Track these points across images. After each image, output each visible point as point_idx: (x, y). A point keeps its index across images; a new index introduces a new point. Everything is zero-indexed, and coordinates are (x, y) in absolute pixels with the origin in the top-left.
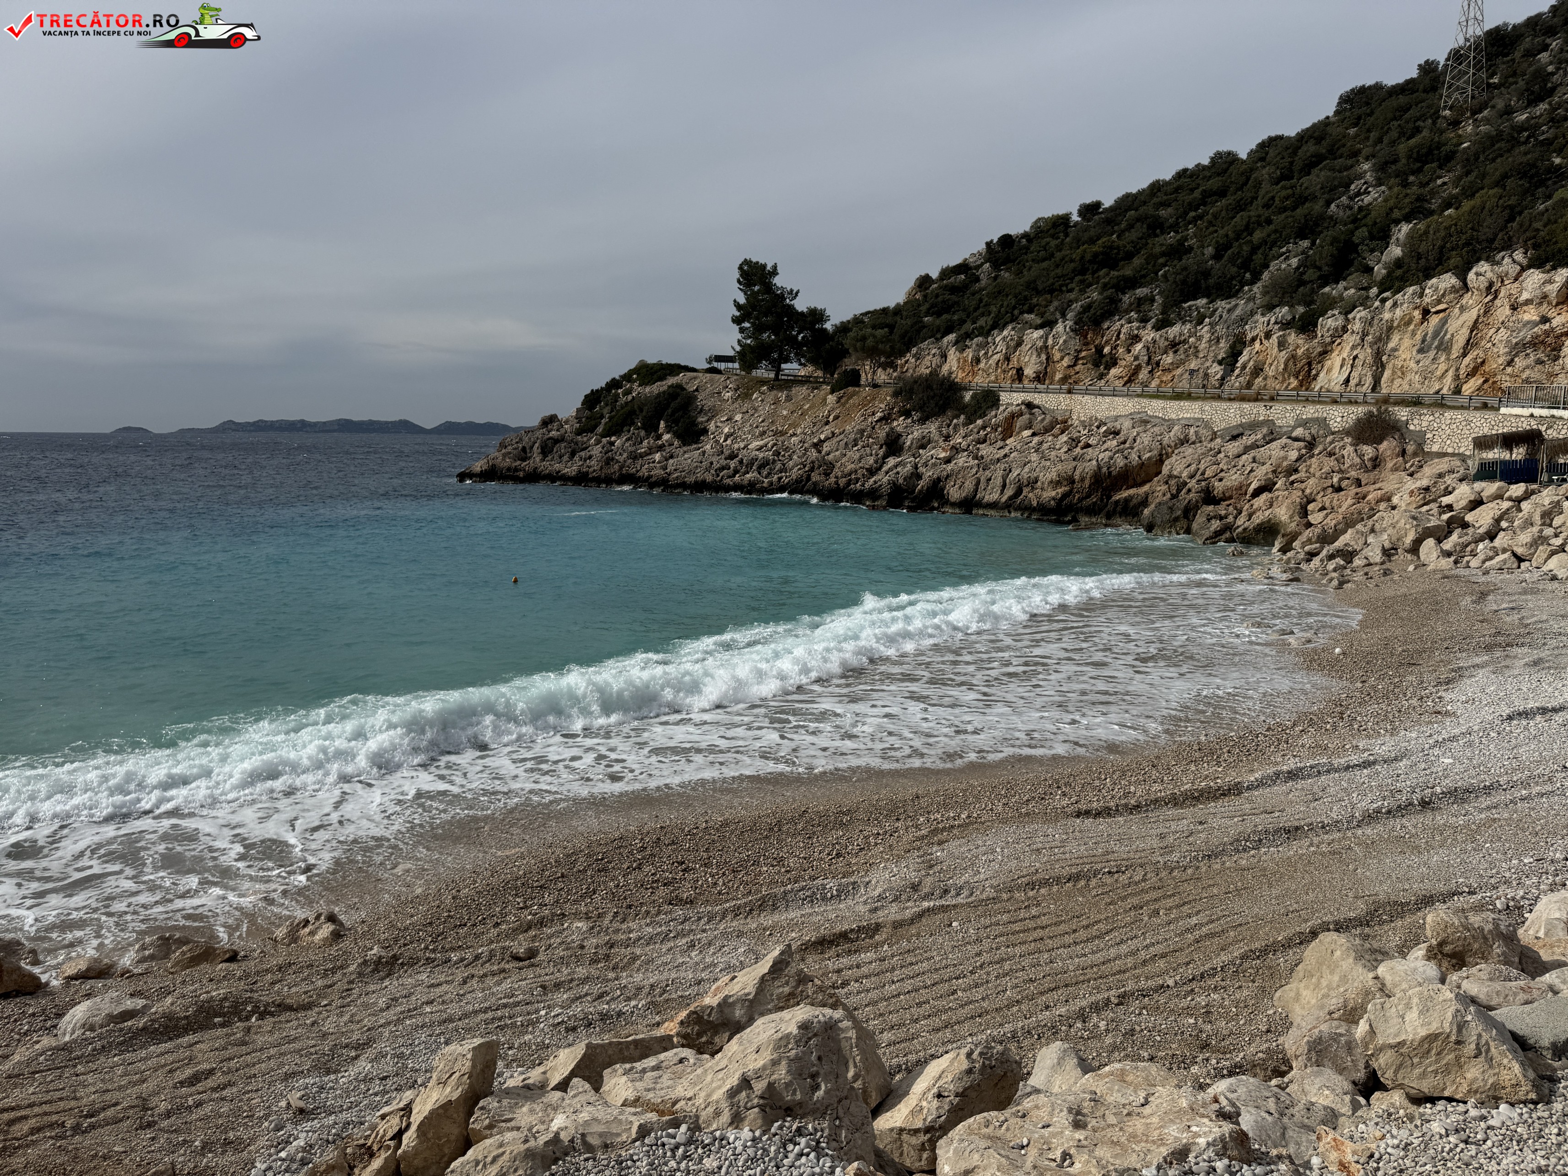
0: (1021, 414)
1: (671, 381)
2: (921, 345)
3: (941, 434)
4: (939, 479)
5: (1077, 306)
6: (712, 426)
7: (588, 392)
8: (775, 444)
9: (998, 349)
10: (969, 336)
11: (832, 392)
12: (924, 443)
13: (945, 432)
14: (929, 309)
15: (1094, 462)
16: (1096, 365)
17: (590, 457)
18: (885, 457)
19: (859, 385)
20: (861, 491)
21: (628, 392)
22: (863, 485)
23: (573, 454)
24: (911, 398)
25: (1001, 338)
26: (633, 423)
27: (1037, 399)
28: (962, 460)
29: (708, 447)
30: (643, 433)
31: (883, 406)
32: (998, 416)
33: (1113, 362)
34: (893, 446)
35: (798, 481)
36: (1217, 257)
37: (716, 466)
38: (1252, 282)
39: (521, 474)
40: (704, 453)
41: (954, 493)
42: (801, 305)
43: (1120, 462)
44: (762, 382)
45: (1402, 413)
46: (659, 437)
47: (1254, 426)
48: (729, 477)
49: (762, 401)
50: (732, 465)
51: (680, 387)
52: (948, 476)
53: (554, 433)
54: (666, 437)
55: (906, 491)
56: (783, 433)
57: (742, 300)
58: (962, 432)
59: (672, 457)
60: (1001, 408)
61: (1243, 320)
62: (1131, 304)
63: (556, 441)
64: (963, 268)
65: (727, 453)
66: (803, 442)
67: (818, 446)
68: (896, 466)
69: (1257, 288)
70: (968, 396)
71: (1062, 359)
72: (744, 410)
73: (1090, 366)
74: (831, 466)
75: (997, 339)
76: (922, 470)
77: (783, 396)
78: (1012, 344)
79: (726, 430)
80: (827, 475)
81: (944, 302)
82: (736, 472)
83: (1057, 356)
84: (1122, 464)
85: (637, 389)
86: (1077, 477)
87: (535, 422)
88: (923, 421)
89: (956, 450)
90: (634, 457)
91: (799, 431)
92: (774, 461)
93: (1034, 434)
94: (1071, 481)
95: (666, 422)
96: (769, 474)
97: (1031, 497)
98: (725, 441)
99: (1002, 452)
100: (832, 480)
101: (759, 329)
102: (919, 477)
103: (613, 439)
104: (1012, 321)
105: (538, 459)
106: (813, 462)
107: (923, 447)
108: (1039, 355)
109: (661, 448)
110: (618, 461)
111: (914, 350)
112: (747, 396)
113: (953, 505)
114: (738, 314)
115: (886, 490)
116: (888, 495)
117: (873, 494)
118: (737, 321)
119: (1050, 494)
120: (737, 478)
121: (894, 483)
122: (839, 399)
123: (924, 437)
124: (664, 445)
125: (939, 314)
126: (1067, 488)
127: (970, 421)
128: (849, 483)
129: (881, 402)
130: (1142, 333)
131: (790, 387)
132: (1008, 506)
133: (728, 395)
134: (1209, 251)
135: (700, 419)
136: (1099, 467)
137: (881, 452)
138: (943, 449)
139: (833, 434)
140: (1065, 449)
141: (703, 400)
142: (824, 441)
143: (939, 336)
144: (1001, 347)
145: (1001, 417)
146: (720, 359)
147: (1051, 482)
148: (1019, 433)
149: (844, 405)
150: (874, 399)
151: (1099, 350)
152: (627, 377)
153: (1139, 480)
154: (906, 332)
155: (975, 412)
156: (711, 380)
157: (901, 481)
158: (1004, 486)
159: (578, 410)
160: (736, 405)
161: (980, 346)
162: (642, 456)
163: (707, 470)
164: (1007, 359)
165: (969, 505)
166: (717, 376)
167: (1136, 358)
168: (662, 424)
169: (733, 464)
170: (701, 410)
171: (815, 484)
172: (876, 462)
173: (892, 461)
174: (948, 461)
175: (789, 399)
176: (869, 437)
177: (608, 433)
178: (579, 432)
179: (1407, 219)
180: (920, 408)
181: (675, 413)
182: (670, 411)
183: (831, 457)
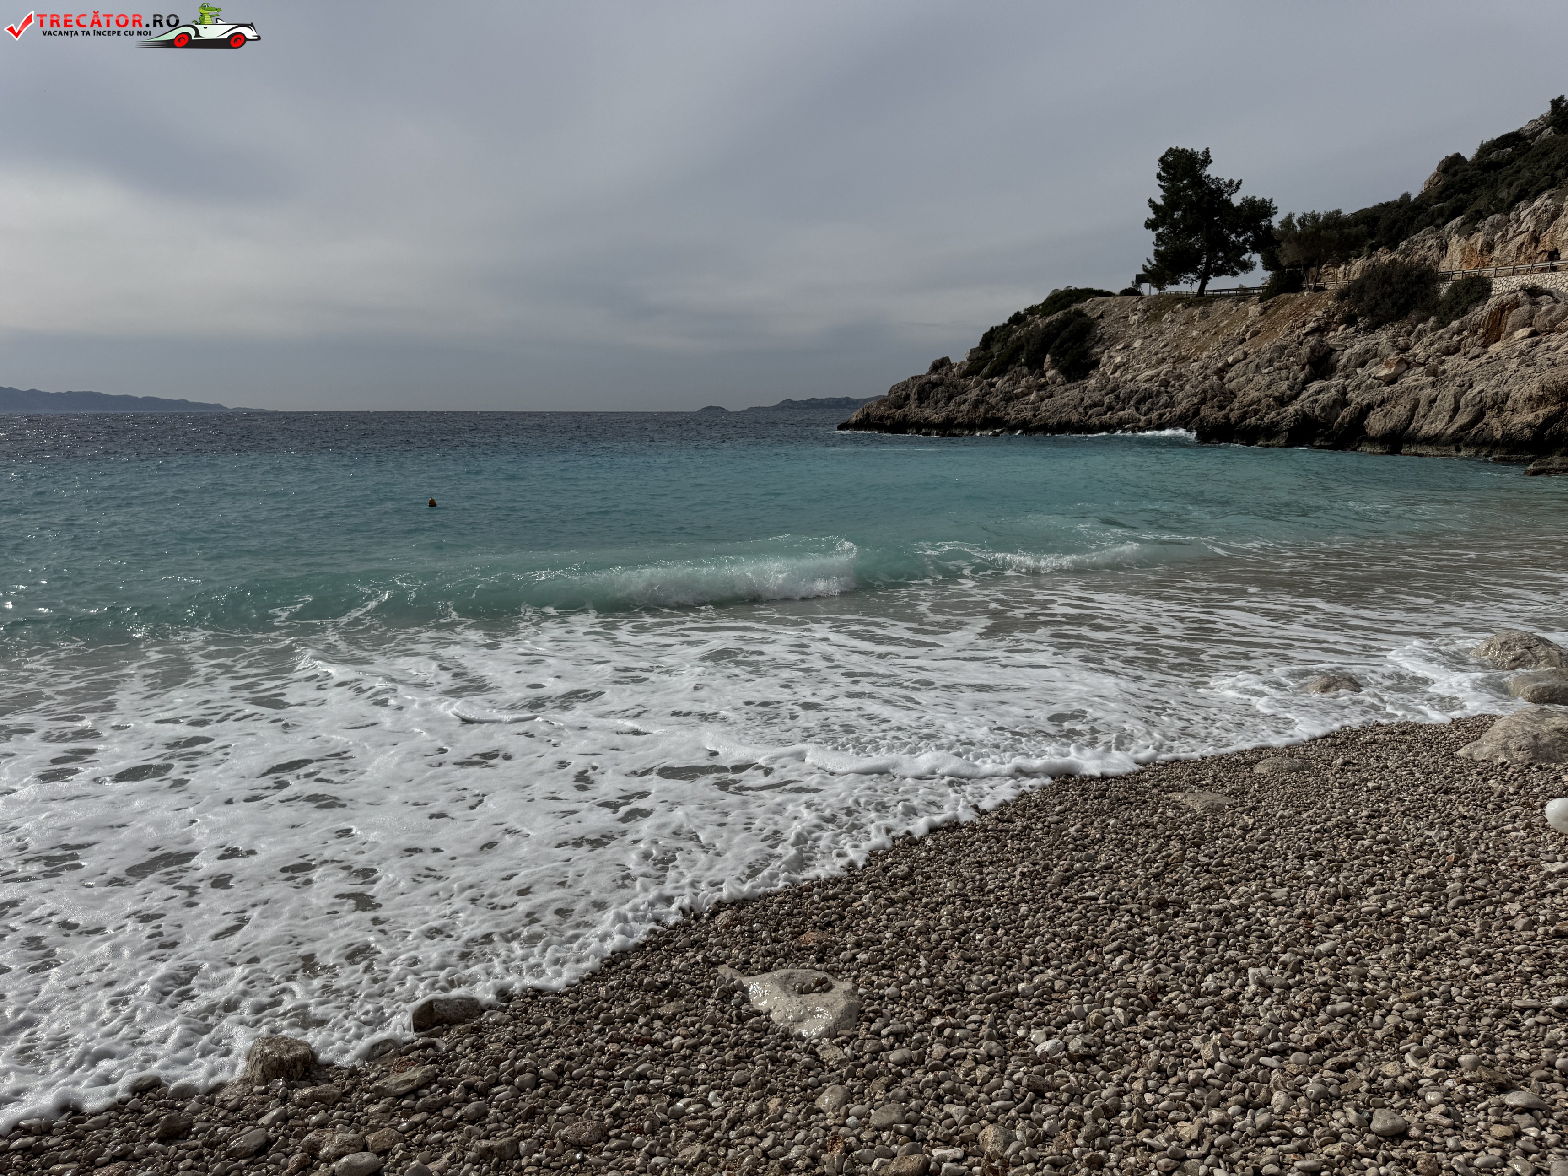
0: (1518, 306)
1: (1076, 307)
2: (1415, 238)
3: (1395, 344)
4: (1368, 407)
6: (1104, 359)
7: (990, 329)
8: (1169, 373)
9: (1524, 227)
10: (1480, 215)
12: (1364, 359)
13: (1401, 341)
17: (965, 401)
18: (1308, 380)
19: (1296, 290)
21: (1026, 326)
22: (1261, 419)
23: (950, 398)
24: (1361, 300)
25: (1530, 211)
26: (1019, 360)
28: (1411, 378)
29: (1093, 382)
30: (1025, 370)
31: (1319, 313)
32: (1483, 311)
34: (1321, 365)
37: (1088, 403)
39: (891, 423)
40: (1084, 388)
41: (1376, 423)
42: (1239, 199)
44: (1179, 298)
46: (1043, 375)
48: (1098, 416)
49: (1172, 321)
50: (1107, 400)
51: (1080, 314)
52: (1381, 401)
53: (937, 378)
54: (1050, 373)
55: (1320, 423)
56: (1184, 359)
57: (1160, 202)
58: (1425, 340)
59: (1049, 396)
60: (1491, 300)
63: (937, 385)
64: (1511, 138)
65: (1109, 386)
66: (1205, 367)
67: (1221, 372)
68: (1318, 392)
70: (1444, 289)
72: (1148, 334)
74: (1231, 395)
75: (1524, 214)
76: (1351, 395)
77: (1198, 313)
78: (1546, 217)
79: (1118, 360)
80: (1221, 407)
82: (1110, 408)
85: (1036, 321)
87: (928, 367)
88: (1371, 329)
89: (1408, 365)
91: (1205, 354)
92: (1159, 393)
93: (1532, 334)
95: (1053, 355)
96: (1150, 410)
98: (1114, 372)
99: (1475, 363)
100: (1224, 413)
102: (1346, 404)
103: (995, 379)
104: (1550, 186)
105: (912, 407)
106: (1207, 392)
107: (1362, 365)
109: (1041, 387)
110: (989, 404)
112: (1156, 317)
113: (1373, 440)
114: (1153, 216)
115: (1291, 424)
117: (1269, 430)
118: (1151, 225)
119: (1525, 419)
120: (1108, 415)
121: (1305, 415)
122: (1264, 311)
123: (1367, 351)
124: (1047, 383)
126: (1556, 408)
127: (1443, 323)
128: (1244, 417)
129: (1319, 308)
132: (1457, 441)
133: (1133, 318)
135: (1096, 350)
137: (1302, 376)
138: (1390, 365)
141: (1105, 327)
142: (1232, 365)
144: (1529, 224)
145: (1486, 313)
148: (1511, 333)
149: (1269, 317)
150: (1311, 306)
152: (1032, 310)
155: (1451, 309)
156: (1122, 303)
157: (1317, 412)
158: (1456, 410)
159: (973, 351)
160: (1140, 329)
161: (1497, 226)
162: (1017, 397)
163: (1076, 408)
164: (1536, 239)
165: (1397, 440)
168: (1048, 359)
170: (1100, 339)
172: (1291, 388)
173: (1315, 386)
174: (1390, 381)
175: (1204, 316)
176: (1291, 355)
177: (991, 375)
180: (1371, 311)
181: (1062, 344)
182: (1058, 342)
183: (1233, 385)
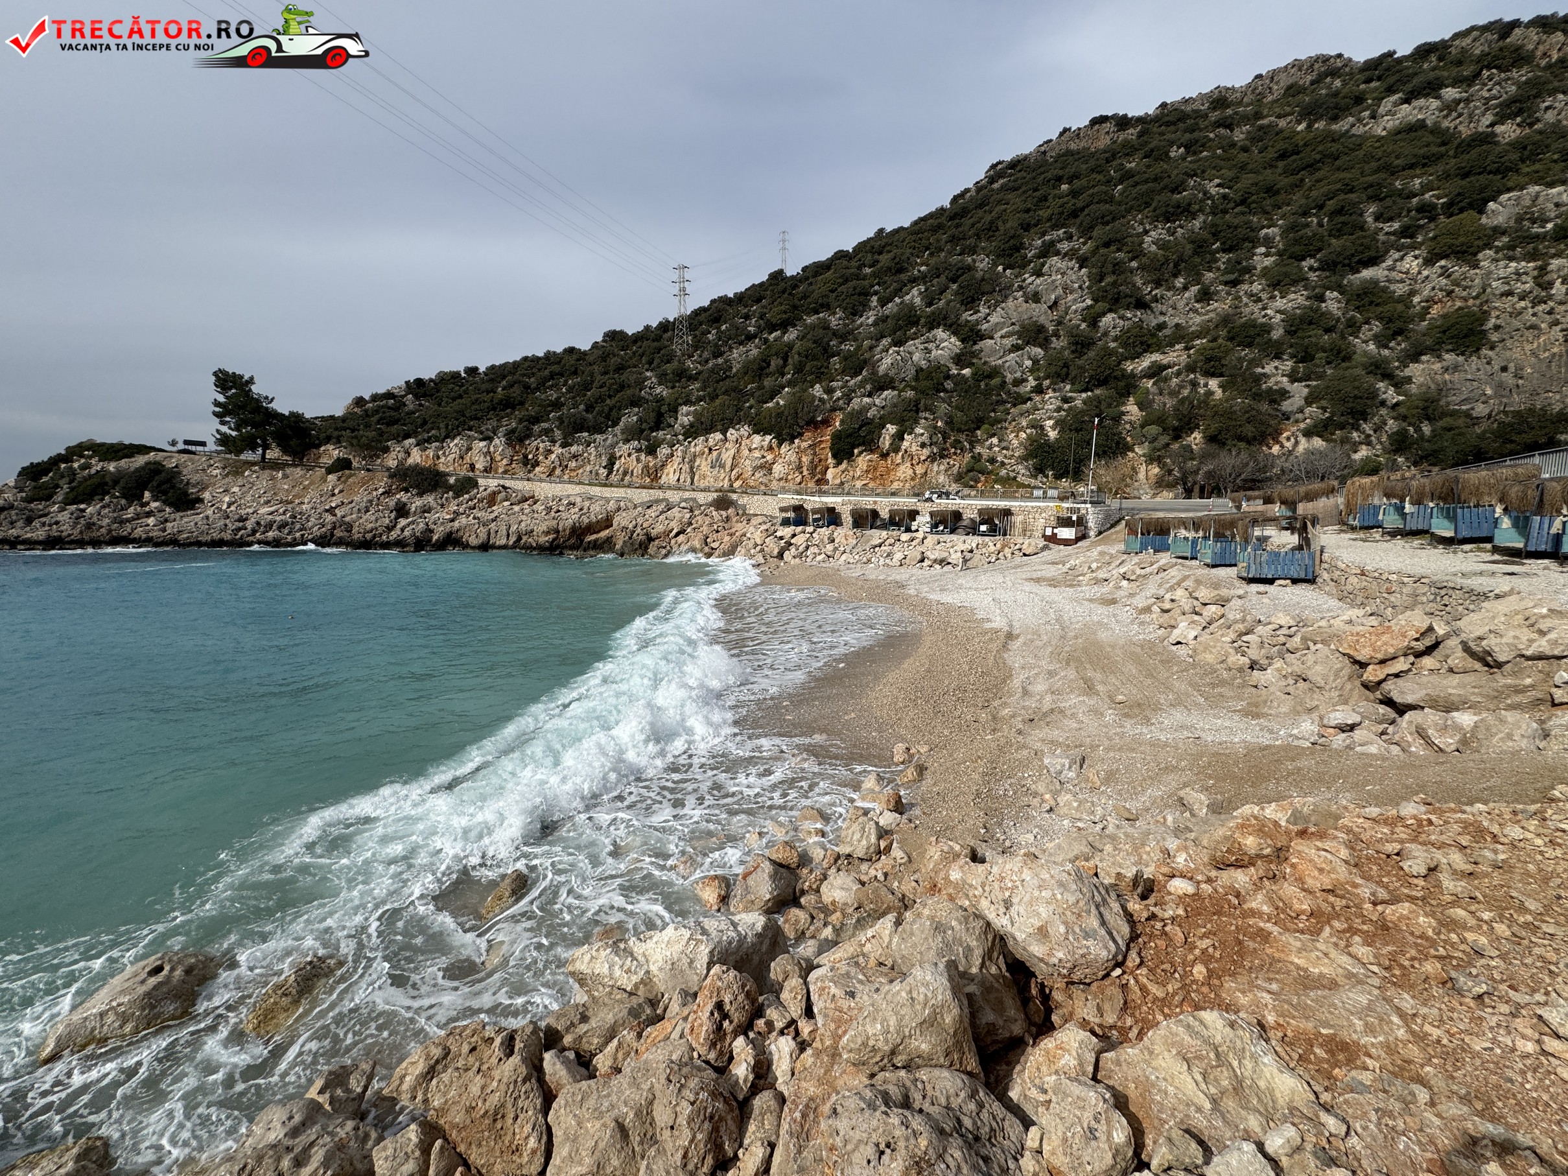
0: (499, 492)
1: (140, 460)
4: (451, 533)
5: (503, 430)
6: (207, 496)
8: (286, 510)
9: (453, 451)
10: (429, 441)
11: (330, 473)
12: (427, 510)
13: (440, 502)
15: (568, 520)
16: (525, 465)
17: (58, 523)
18: (397, 519)
19: (351, 469)
20: (387, 542)
21: (86, 466)
22: (387, 538)
23: (29, 521)
24: (405, 480)
25: (455, 445)
26: (106, 493)
27: (508, 483)
28: (463, 520)
29: (210, 512)
30: (123, 502)
31: (382, 484)
32: (480, 493)
33: (537, 464)
34: (402, 511)
35: (322, 537)
36: (587, 411)
37: (228, 527)
38: (613, 426)
40: (208, 517)
41: (470, 540)
42: (278, 408)
43: (586, 521)
44: (254, 464)
45: (734, 496)
46: (146, 505)
47: (658, 501)
48: (249, 535)
49: (257, 477)
51: (157, 464)
52: (459, 530)
54: (155, 504)
55: (425, 540)
56: (290, 502)
58: (454, 502)
59: (166, 521)
60: (482, 489)
61: (613, 446)
62: (540, 432)
64: (389, 395)
65: (236, 517)
66: (313, 508)
67: (331, 511)
68: (409, 525)
69: (618, 429)
70: (452, 480)
71: (501, 460)
72: (240, 484)
73: (521, 465)
74: (351, 525)
75: (451, 445)
76: (433, 527)
77: (278, 474)
78: (463, 448)
79: (227, 499)
80: (351, 532)
82: (254, 532)
83: (498, 458)
85: (98, 464)
86: (560, 529)
88: (421, 494)
89: (457, 514)
90: (122, 522)
91: (306, 500)
92: (292, 523)
93: (513, 504)
94: (557, 532)
95: (152, 492)
96: (290, 532)
97: (530, 541)
98: (228, 507)
99: (493, 516)
100: (357, 535)
102: (432, 531)
103: (83, 506)
104: (459, 434)
106: (331, 523)
107: (427, 512)
108: (485, 457)
109: (149, 514)
110: (100, 526)
112: (238, 473)
113: (473, 548)
114: (218, 410)
115: (412, 541)
116: (412, 543)
117: (400, 544)
118: (215, 414)
119: (543, 539)
120: (258, 535)
121: (412, 536)
122: (338, 479)
123: (425, 506)
124: (154, 511)
126: (555, 536)
127: (457, 495)
128: (374, 536)
129: (379, 481)
130: (553, 448)
132: (514, 547)
133: (215, 472)
134: (582, 407)
135: (190, 490)
136: (573, 523)
137: (393, 515)
138: (445, 513)
139: (343, 503)
140: (543, 513)
141: (188, 475)
142: (336, 508)
143: (399, 439)
144: (455, 450)
145: (483, 494)
147: (543, 532)
148: (501, 503)
149: (344, 482)
150: (371, 479)
151: (526, 457)
152: (76, 453)
153: (599, 529)
155: (461, 490)
156: (191, 460)
157: (418, 534)
158: (508, 535)
160: (228, 480)
161: (438, 448)
162: (128, 521)
165: (485, 547)
167: (552, 462)
168: (147, 494)
169: (248, 525)
170: (190, 483)
171: (341, 537)
172: (391, 522)
173: (403, 522)
174: (452, 520)
175: (285, 476)
176: (378, 505)
177: (72, 502)
178: (29, 500)
179: (685, 404)
180: (417, 487)
181: (159, 486)
182: (155, 483)
183: (347, 519)
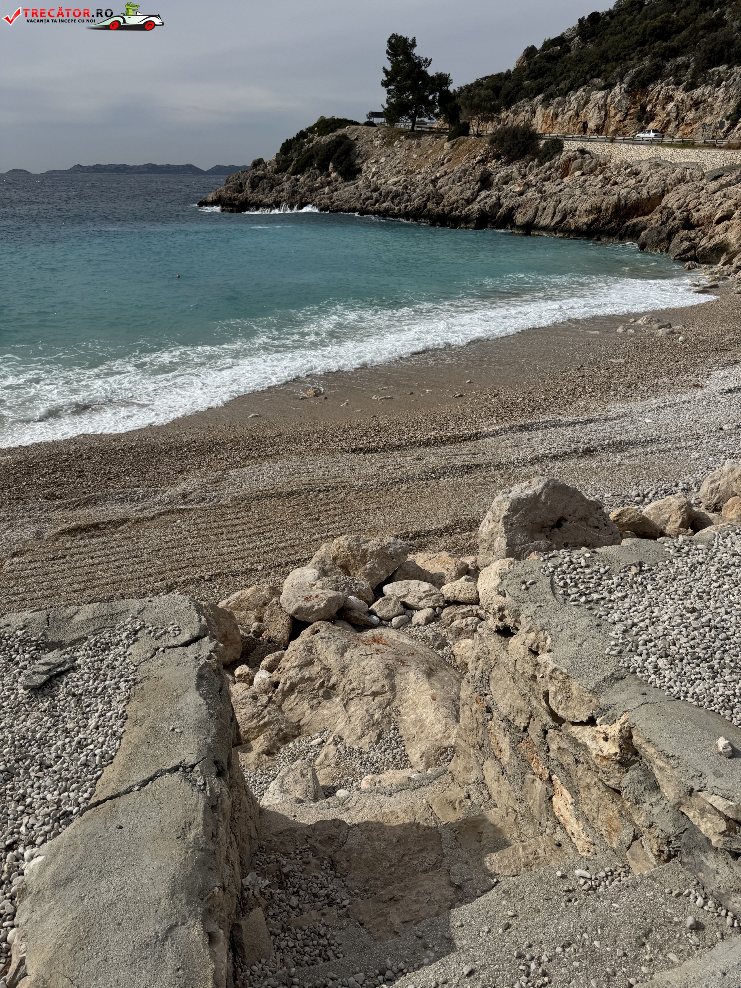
0: (576, 158)
1: (340, 132)
2: (519, 104)
3: (520, 173)
4: (513, 208)
5: (632, 72)
6: (364, 168)
7: (284, 141)
8: (405, 181)
9: (572, 106)
10: (551, 96)
11: (449, 140)
12: (507, 181)
13: (523, 171)
14: (529, 74)
15: (616, 196)
16: (640, 120)
17: (283, 190)
18: (480, 190)
19: (467, 135)
20: (459, 216)
21: (311, 141)
22: (461, 212)
23: (272, 188)
24: (502, 145)
25: (575, 98)
26: (312, 165)
27: (589, 146)
28: (531, 193)
29: (361, 182)
30: (318, 172)
31: (482, 151)
32: (560, 159)
33: (652, 118)
34: (486, 182)
35: (418, 209)
37: (364, 197)
39: (237, 203)
40: (358, 187)
41: (520, 218)
42: (431, 71)
43: (634, 196)
44: (402, 132)
46: (329, 175)
47: (731, 169)
48: (372, 205)
49: (400, 147)
50: (375, 197)
51: (344, 137)
52: (519, 206)
53: (259, 173)
54: (334, 175)
55: (490, 216)
56: (412, 172)
57: (389, 69)
58: (535, 172)
59: (336, 190)
60: (564, 153)
62: (671, 70)
63: (261, 178)
64: (560, 40)
65: (373, 187)
66: (424, 178)
67: (434, 182)
68: (486, 198)
70: (542, 143)
71: (616, 114)
72: (387, 154)
73: (635, 120)
74: (442, 197)
75: (572, 99)
76: (503, 201)
77: (414, 142)
78: (582, 102)
79: (374, 170)
80: (438, 204)
81: (540, 68)
82: (377, 201)
83: (612, 112)
84: (635, 198)
85: (317, 138)
86: (603, 208)
87: (249, 164)
88: (508, 163)
89: (528, 186)
90: (312, 190)
91: (423, 170)
92: (403, 193)
93: (583, 174)
94: (599, 210)
95: (334, 164)
96: (399, 203)
97: (571, 222)
98: (373, 177)
99: (559, 188)
100: (441, 208)
101: (400, 90)
102: (500, 206)
103: (299, 176)
104: (584, 84)
105: (249, 192)
106: (429, 194)
107: (506, 183)
108: (600, 112)
109: (329, 183)
110: (300, 193)
111: (513, 107)
112: (390, 143)
113: (518, 227)
114: (386, 79)
115: (475, 216)
116: (477, 219)
117: (466, 219)
118: (385, 84)
119: (584, 220)
120: (377, 206)
121: (482, 211)
122: (452, 146)
123: (507, 176)
124: (332, 181)
125: (535, 78)
126: (596, 216)
127: (541, 163)
128: (451, 210)
129: (481, 148)
130: (675, 94)
131: (421, 136)
132: (555, 229)
133: (377, 143)
135: (357, 162)
136: (619, 200)
137: (477, 187)
138: (519, 185)
139: (446, 172)
140: (599, 186)
141: (360, 147)
142: (439, 178)
143: (531, 96)
144: (574, 105)
145: (561, 161)
146: (374, 114)
147: (586, 211)
148: (573, 173)
149: (455, 150)
150: (477, 146)
151: (643, 108)
152: (311, 130)
153: (646, 210)
154: (509, 92)
155: (545, 156)
156: (367, 131)
157: (487, 209)
158: (554, 214)
159: (277, 155)
160: (382, 151)
161: (559, 104)
162: (316, 189)
163: (357, 200)
164: (577, 115)
165: (529, 227)
166: (371, 128)
167: (668, 114)
168: (331, 165)
169: (375, 195)
170: (359, 154)
171: (429, 211)
172: (472, 194)
173: (483, 194)
174: (521, 194)
175: (419, 145)
176: (470, 175)
177: (295, 173)
178: (277, 172)
180: (508, 153)
181: (339, 157)
182: (336, 155)
183: (442, 190)
